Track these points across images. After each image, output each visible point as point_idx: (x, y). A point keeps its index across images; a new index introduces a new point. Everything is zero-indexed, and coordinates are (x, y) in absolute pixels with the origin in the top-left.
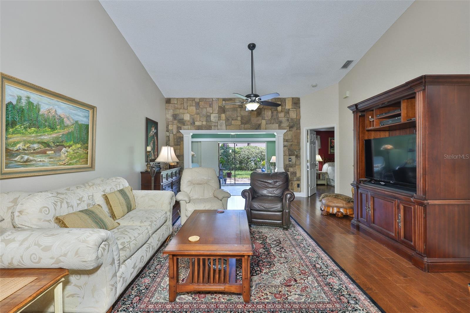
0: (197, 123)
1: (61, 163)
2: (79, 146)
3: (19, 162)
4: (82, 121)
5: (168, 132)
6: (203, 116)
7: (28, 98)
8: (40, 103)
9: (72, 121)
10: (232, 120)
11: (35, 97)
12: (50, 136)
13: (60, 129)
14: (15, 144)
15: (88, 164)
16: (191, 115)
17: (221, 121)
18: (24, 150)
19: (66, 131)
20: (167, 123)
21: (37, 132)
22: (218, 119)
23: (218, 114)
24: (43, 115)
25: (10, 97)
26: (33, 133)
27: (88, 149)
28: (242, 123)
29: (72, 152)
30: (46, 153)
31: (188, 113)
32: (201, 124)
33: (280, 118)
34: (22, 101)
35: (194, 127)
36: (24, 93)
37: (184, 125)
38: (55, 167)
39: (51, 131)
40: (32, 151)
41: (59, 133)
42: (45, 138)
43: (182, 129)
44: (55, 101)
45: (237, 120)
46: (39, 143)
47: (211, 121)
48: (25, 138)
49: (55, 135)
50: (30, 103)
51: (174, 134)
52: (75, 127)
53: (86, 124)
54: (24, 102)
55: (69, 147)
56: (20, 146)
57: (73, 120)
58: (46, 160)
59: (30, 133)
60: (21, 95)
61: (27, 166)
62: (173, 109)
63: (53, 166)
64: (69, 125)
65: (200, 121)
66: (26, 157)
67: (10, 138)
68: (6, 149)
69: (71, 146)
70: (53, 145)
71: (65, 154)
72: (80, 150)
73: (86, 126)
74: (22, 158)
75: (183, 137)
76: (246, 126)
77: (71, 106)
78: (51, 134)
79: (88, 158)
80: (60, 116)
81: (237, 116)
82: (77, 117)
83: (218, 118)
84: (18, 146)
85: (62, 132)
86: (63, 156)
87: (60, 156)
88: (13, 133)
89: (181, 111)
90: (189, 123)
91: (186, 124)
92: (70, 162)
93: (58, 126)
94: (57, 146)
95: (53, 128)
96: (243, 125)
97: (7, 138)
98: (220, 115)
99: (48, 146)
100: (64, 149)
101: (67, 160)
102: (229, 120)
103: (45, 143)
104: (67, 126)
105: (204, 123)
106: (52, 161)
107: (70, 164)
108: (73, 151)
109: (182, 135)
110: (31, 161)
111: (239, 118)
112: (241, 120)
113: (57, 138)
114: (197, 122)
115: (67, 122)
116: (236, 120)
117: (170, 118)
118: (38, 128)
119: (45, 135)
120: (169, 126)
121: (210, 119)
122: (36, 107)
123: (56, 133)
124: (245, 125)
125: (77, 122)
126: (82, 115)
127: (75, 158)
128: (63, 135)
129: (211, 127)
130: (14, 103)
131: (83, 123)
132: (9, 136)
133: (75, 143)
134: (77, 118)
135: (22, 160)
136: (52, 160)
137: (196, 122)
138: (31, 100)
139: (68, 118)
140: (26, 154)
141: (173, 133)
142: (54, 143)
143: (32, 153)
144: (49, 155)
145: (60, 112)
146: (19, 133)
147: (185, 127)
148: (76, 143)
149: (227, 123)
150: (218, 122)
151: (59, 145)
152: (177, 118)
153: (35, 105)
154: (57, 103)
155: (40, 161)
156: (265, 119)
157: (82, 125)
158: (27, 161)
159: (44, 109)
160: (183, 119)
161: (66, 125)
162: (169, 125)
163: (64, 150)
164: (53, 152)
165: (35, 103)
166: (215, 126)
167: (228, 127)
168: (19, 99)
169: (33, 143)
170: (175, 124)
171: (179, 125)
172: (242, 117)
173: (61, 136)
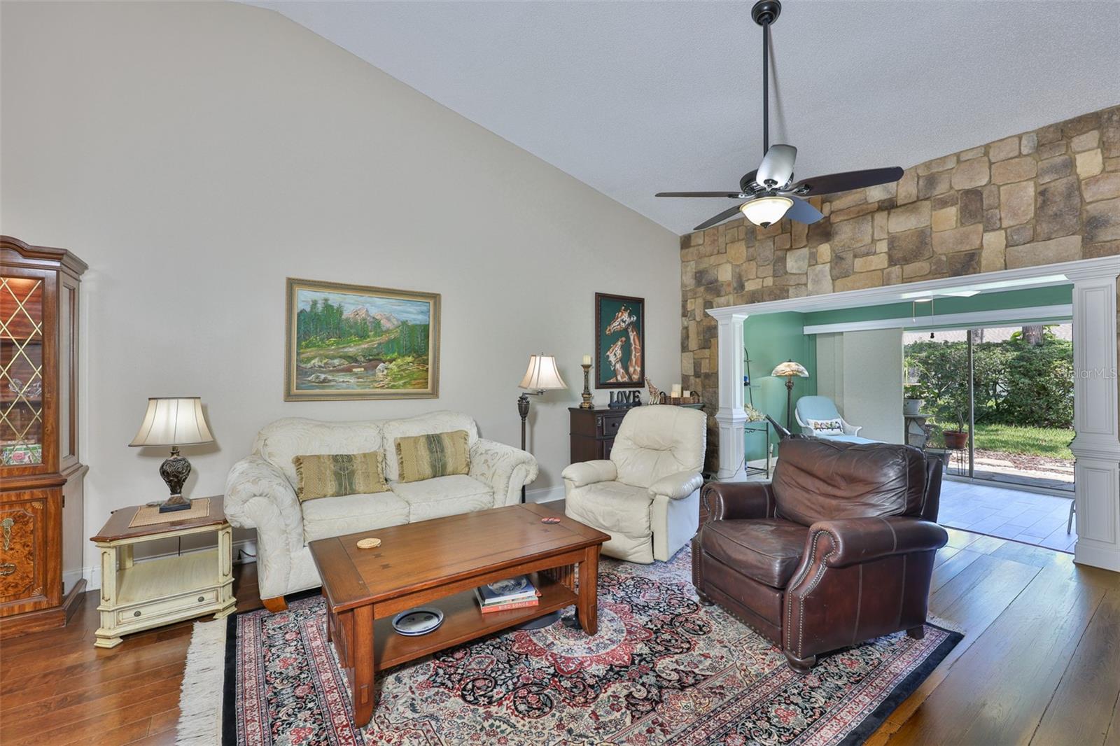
0: (750, 286)
1: (376, 385)
2: (410, 359)
3: (313, 382)
4: (415, 320)
5: (686, 316)
6: (766, 263)
7: (326, 300)
8: (342, 304)
9: (396, 323)
10: (855, 256)
11: (335, 298)
12: (358, 347)
13: (375, 335)
14: (309, 360)
15: (427, 388)
16: (735, 266)
17: (819, 267)
18: (320, 367)
19: (384, 338)
20: (683, 296)
21: (338, 343)
22: (809, 262)
23: (810, 248)
24: (347, 319)
25: (303, 304)
26: (332, 345)
27: (428, 364)
28: (892, 262)
29: (396, 369)
30: (351, 371)
31: (728, 262)
32: (760, 287)
33: (1088, 207)
34: (319, 305)
35: (743, 296)
36: (319, 295)
37: (719, 295)
38: (367, 391)
39: (359, 340)
40: (331, 369)
41: (373, 342)
42: (351, 350)
43: (714, 306)
44: (366, 298)
45: (875, 253)
46: (340, 357)
47: (786, 273)
48: (322, 352)
49: (366, 346)
50: (328, 307)
51: (697, 322)
52: (401, 331)
53: (423, 323)
54: (320, 307)
55: (391, 361)
56: (315, 362)
57: (398, 320)
58: (353, 380)
59: (328, 345)
60: (316, 299)
61: (323, 388)
62: (696, 259)
63: (364, 388)
64: (391, 328)
65: (758, 277)
66: (323, 376)
67: (303, 353)
68: (298, 366)
69: (394, 360)
70: (363, 359)
71: (383, 371)
72: (412, 366)
73: (423, 328)
74: (318, 377)
75: (716, 327)
76: (910, 268)
77: (394, 301)
78: (360, 345)
79: (427, 379)
80: (374, 318)
81: (873, 241)
82: (405, 315)
83: (807, 261)
84: (313, 362)
85: (378, 340)
86: (380, 375)
87: (374, 375)
88: (307, 347)
89: (713, 260)
90: (731, 289)
91: (723, 293)
92: (392, 383)
93: (371, 331)
94: (370, 360)
95: (363, 336)
96: (896, 270)
97: (298, 354)
98: (815, 250)
99: (356, 361)
100: (382, 364)
101: (386, 381)
102: (842, 259)
103: (349, 357)
104: (388, 331)
105: (769, 282)
106: (361, 382)
107: (393, 387)
108: (399, 367)
109: (713, 323)
110: (330, 381)
111: (883, 247)
112: (889, 249)
113: (370, 349)
114: (750, 281)
115: (386, 324)
116: (868, 254)
117: (690, 281)
118: (339, 337)
119: (350, 346)
120: (689, 301)
121: (785, 267)
122: (337, 311)
123: (368, 342)
124: (905, 267)
125: (404, 323)
126: (415, 311)
127: (402, 377)
128: (380, 344)
129: (788, 291)
130: (308, 309)
131: (418, 323)
132: (302, 351)
133: (402, 355)
134: (404, 317)
135: (317, 381)
136: (360, 380)
137: (746, 284)
138: (330, 302)
139: (389, 319)
140: (322, 372)
141: (695, 319)
142: (364, 356)
143: (331, 371)
144: (356, 374)
145: (374, 312)
146: (314, 345)
147: (722, 300)
148: (404, 356)
149: (835, 272)
150: (806, 273)
151: (373, 360)
152: (703, 281)
153: (335, 308)
154: (369, 299)
155: (343, 382)
156: (1000, 228)
157: (414, 326)
158: (325, 381)
159: (348, 313)
160: (717, 281)
161: (384, 329)
162: (687, 301)
163: (381, 366)
164: (363, 369)
165: (336, 306)
166: (798, 284)
167: (838, 282)
168: (315, 303)
169: (333, 358)
170: (699, 297)
171: (709, 297)
172: (892, 241)
173: (375, 346)
